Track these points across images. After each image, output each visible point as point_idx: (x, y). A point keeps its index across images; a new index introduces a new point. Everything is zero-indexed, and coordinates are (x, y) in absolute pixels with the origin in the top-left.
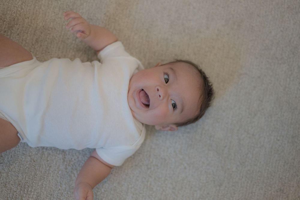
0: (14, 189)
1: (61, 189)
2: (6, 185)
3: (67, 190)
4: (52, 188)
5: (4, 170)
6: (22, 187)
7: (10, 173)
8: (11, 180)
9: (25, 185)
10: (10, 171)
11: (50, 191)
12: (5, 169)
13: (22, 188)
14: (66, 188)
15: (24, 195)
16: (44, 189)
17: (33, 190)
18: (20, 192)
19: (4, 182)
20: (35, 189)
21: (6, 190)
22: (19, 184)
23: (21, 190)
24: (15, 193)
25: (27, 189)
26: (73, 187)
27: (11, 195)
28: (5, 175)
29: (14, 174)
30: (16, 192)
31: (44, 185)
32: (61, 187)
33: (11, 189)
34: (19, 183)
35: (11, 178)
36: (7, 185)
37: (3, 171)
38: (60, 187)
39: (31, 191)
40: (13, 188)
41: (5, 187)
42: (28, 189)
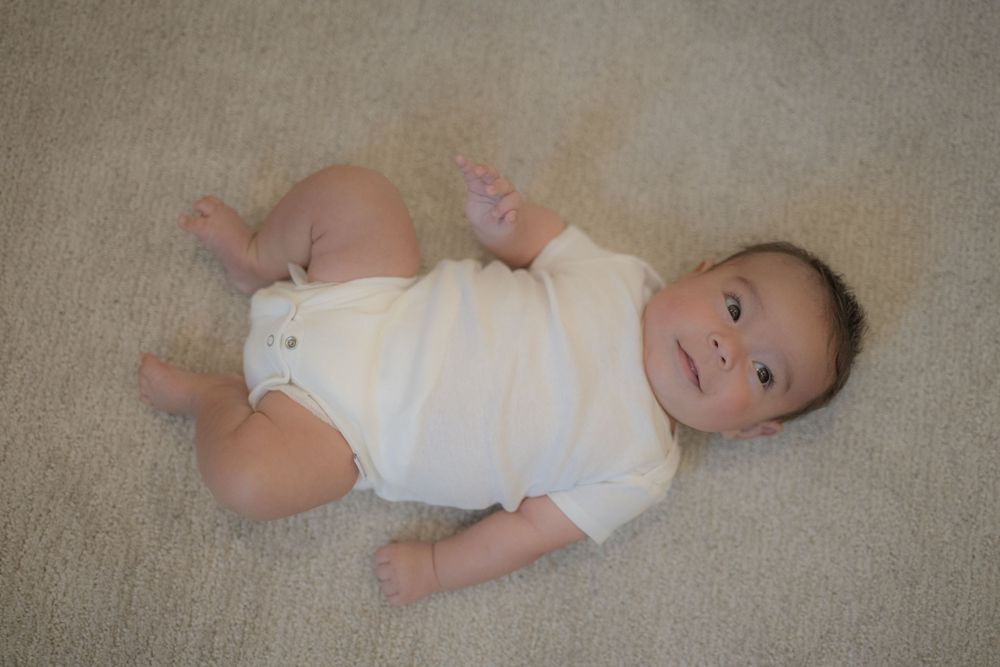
0: (352, 626)
1: (477, 618)
2: (329, 614)
3: (493, 619)
4: (452, 616)
5: (322, 575)
6: (373, 617)
7: (338, 581)
8: (343, 602)
9: (380, 613)
10: (337, 577)
11: (449, 624)
12: (324, 573)
13: (373, 622)
14: (490, 615)
15: (380, 640)
16: (431, 619)
17: (402, 626)
18: (368, 631)
19: (323, 608)
20: (407, 623)
21: (331, 630)
22: (366, 611)
23: (371, 626)
24: (355, 636)
25: (387, 623)
26: (509, 610)
27: (344, 641)
28: (324, 587)
29: (348, 584)
30: (357, 632)
31: (429, 609)
32: (477, 612)
33: (344, 625)
34: (366, 608)
35: (340, 595)
36: (332, 616)
37: (320, 578)
38: (474, 614)
39: (397, 629)
40: (349, 622)
41: (327, 621)
42: (390, 624)
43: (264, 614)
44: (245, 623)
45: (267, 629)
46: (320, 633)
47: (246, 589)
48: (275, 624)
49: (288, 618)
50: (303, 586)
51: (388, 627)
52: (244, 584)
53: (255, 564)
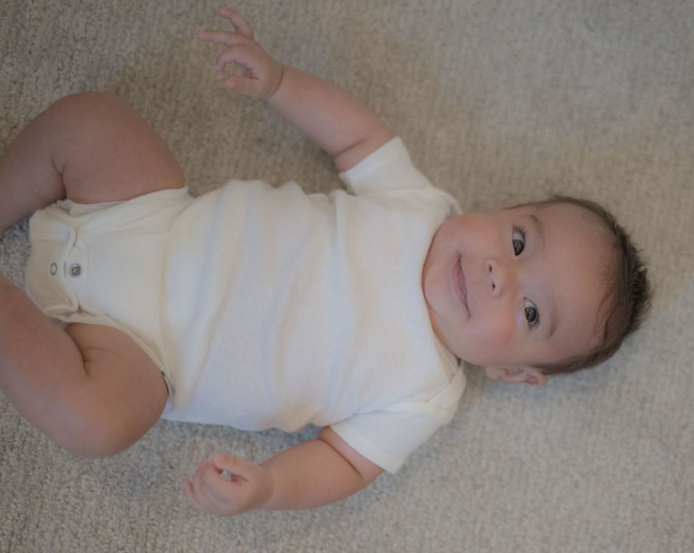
0: (119, 542)
1: (242, 541)
2: (97, 529)
3: (259, 543)
4: (218, 538)
5: (93, 491)
6: (140, 535)
7: (107, 498)
8: (111, 518)
9: (147, 531)
10: (106, 493)
11: (214, 546)
12: (94, 489)
13: (139, 540)
14: (255, 539)
16: (197, 540)
17: (168, 545)
18: (134, 548)
19: (91, 523)
20: (173, 543)
21: (96, 545)
22: (132, 529)
23: (137, 543)
25: (153, 541)
26: (275, 536)
28: (93, 503)
29: (118, 501)
30: (123, 549)
31: (196, 530)
32: (243, 536)
33: (110, 541)
34: (133, 526)
35: (109, 512)
36: (99, 532)
37: (90, 493)
38: (239, 537)
40: (116, 538)
41: (94, 536)
42: (156, 543)
43: (32, 526)
44: (12, 534)
45: (33, 541)
46: (86, 547)
47: (15, 500)
48: (42, 536)
49: (56, 531)
50: (72, 500)
51: (154, 546)
52: (14, 495)
53: (27, 476)
